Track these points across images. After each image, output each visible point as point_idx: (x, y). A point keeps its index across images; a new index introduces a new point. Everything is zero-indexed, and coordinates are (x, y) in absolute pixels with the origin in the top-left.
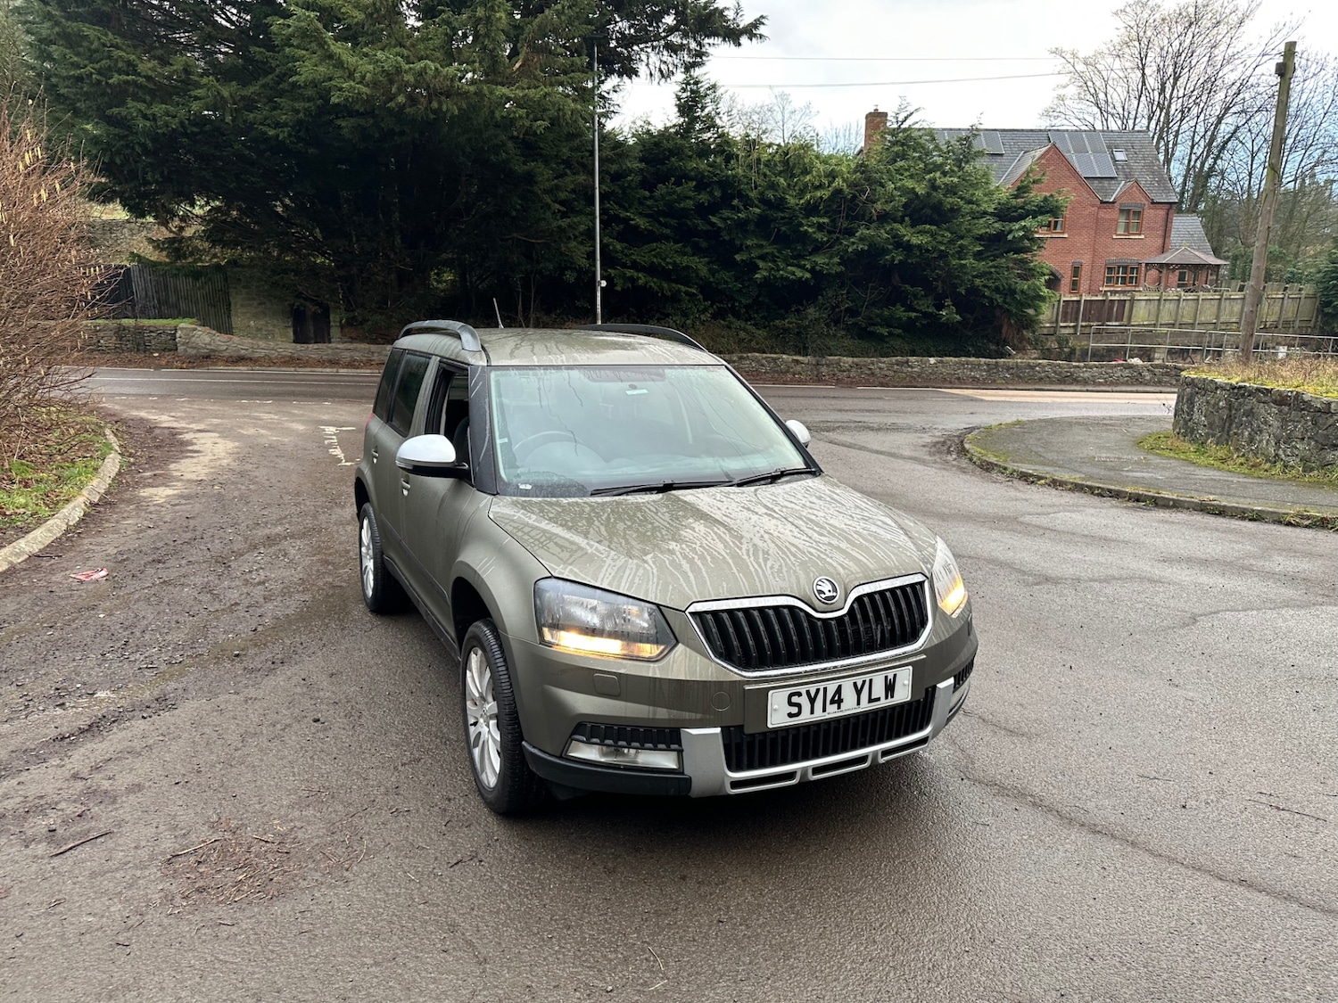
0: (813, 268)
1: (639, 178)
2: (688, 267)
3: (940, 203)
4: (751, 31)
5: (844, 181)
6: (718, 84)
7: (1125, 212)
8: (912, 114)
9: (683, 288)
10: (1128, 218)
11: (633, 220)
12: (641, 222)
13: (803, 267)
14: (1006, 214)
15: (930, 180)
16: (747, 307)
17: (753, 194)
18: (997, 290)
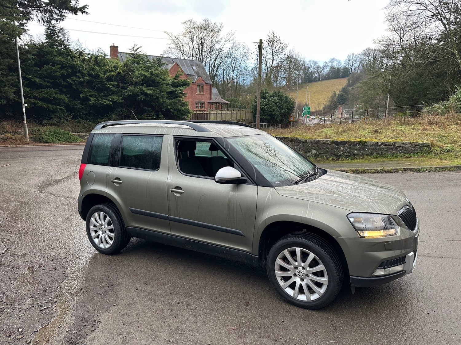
0: (112, 100)
1: (33, 62)
2: (60, 99)
3: (155, 80)
4: (82, 10)
5: (121, 69)
6: (64, 28)
7: (199, 86)
8: (139, 48)
9: (59, 107)
10: (200, 88)
11: (32, 79)
12: (38, 81)
13: (109, 100)
14: (174, 85)
15: (151, 72)
16: (86, 114)
17: (85, 72)
18: (174, 110)
